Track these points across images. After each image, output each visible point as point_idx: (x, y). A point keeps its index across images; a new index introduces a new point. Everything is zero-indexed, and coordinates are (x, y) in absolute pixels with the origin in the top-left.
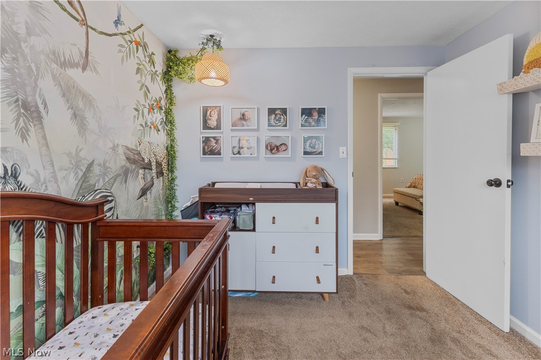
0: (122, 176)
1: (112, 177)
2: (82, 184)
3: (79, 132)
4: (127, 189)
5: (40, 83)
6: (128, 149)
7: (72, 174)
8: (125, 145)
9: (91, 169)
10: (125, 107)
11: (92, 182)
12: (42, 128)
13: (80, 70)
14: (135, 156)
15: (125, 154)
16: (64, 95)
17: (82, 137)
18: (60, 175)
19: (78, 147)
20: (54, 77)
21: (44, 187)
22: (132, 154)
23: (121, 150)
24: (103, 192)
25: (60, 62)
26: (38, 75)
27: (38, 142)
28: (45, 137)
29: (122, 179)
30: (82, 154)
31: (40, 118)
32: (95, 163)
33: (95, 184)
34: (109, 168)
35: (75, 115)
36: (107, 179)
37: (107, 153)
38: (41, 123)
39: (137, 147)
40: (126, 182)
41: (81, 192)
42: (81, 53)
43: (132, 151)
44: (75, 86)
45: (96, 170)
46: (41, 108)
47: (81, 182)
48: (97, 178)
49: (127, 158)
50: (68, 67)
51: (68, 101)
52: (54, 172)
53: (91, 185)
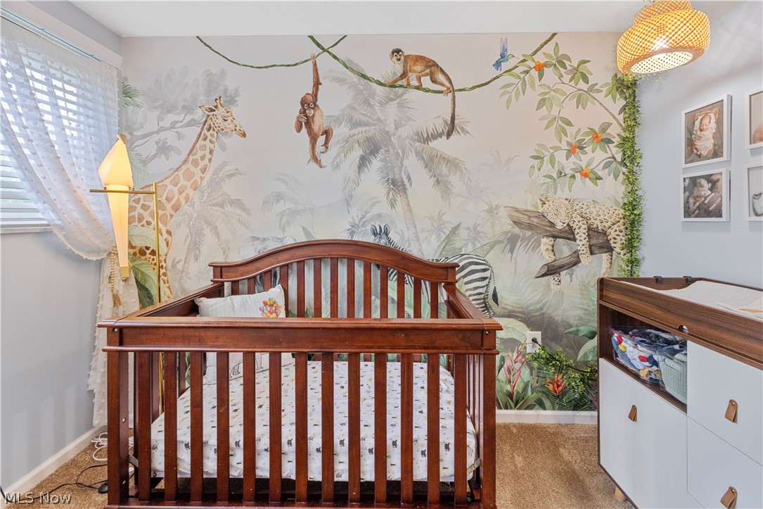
0: (504, 245)
1: (487, 244)
2: (445, 246)
3: (442, 197)
4: (513, 260)
5: (406, 162)
6: (517, 210)
7: (434, 236)
8: (513, 206)
9: (457, 232)
10: (513, 158)
11: (458, 245)
12: (407, 197)
13: (444, 137)
14: (533, 219)
15: (511, 217)
16: (426, 167)
17: (445, 201)
18: (422, 236)
19: (441, 211)
20: (418, 153)
21: (407, 244)
22: (526, 217)
23: (503, 213)
24: (473, 258)
25: (423, 138)
26: (403, 156)
27: (403, 209)
28: (408, 205)
29: (505, 247)
30: (445, 218)
31: (405, 190)
32: (461, 226)
33: (462, 248)
34: (482, 232)
35: (438, 182)
36: (478, 245)
37: (479, 216)
38: (406, 193)
39: (536, 207)
40: (512, 251)
41: (444, 253)
42: (446, 122)
43: (527, 213)
44: (439, 155)
45: (463, 233)
46: (406, 181)
47: (444, 244)
48: (464, 242)
49: (515, 222)
50: (431, 140)
51: (430, 171)
52: (417, 232)
53: (456, 249)
